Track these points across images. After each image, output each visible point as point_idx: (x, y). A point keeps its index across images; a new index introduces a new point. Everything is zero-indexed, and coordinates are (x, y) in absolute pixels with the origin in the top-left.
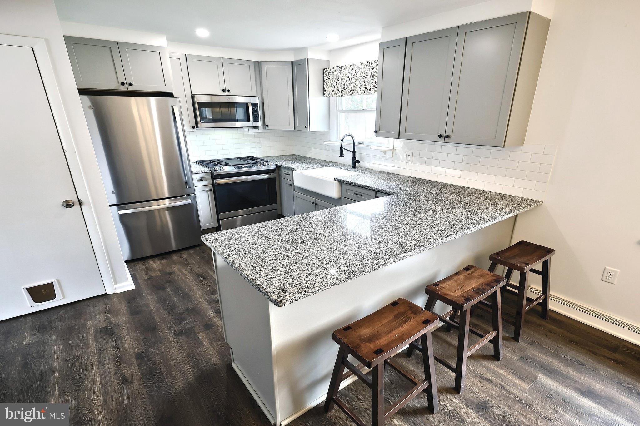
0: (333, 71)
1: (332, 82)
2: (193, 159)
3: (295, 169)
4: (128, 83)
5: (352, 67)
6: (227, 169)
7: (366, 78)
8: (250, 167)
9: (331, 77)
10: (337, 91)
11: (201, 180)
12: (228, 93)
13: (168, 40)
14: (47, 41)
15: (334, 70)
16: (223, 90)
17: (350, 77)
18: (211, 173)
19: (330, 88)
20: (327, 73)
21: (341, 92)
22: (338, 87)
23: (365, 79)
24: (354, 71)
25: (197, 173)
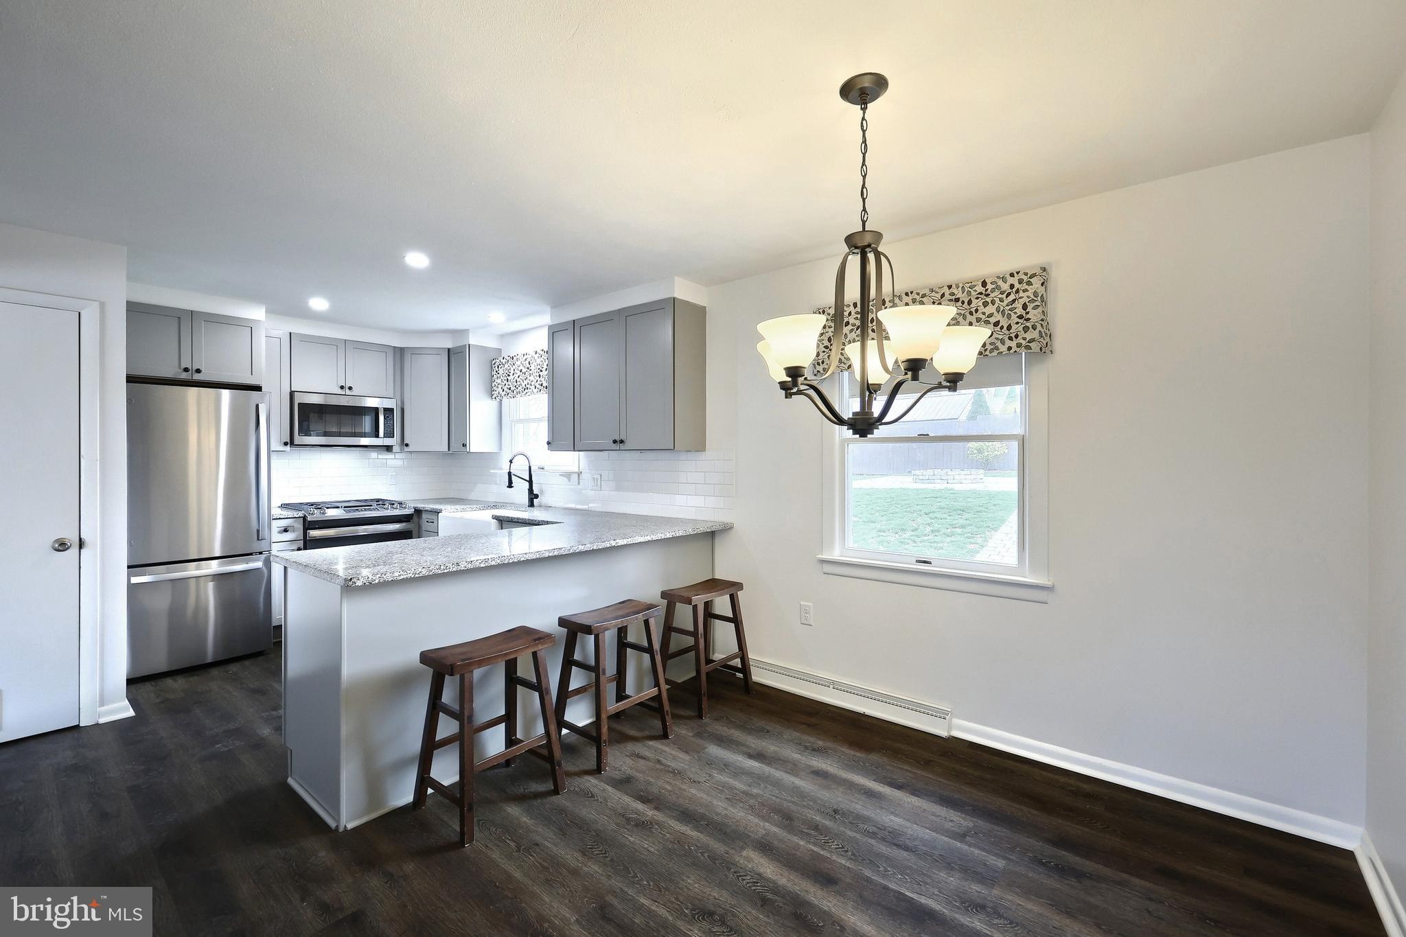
0: (504, 363)
1: (502, 378)
2: (276, 502)
3: (440, 511)
4: (195, 368)
5: (525, 357)
6: (332, 513)
7: (541, 371)
8: (370, 510)
9: (501, 371)
10: (508, 391)
11: (286, 530)
12: (348, 392)
13: (267, 312)
14: (102, 306)
15: (504, 361)
16: (342, 387)
17: (524, 370)
18: (304, 518)
19: (500, 386)
20: (496, 365)
21: (512, 392)
22: (509, 385)
23: (540, 373)
24: (527, 362)
25: (280, 518)
